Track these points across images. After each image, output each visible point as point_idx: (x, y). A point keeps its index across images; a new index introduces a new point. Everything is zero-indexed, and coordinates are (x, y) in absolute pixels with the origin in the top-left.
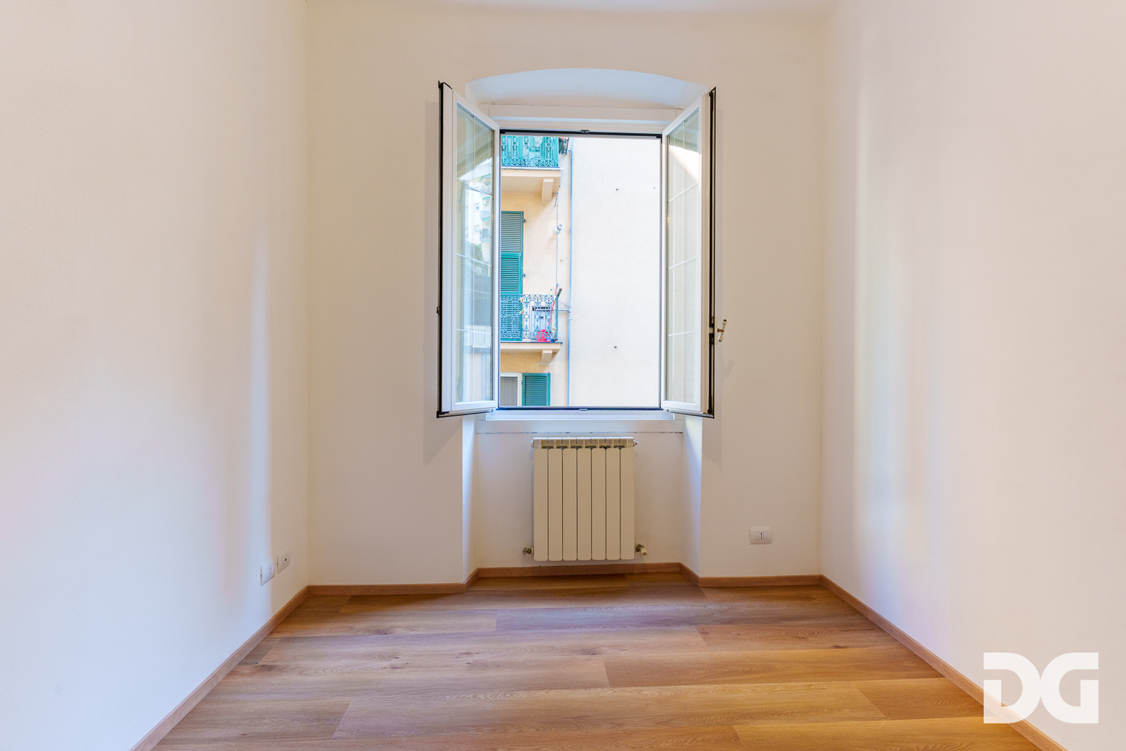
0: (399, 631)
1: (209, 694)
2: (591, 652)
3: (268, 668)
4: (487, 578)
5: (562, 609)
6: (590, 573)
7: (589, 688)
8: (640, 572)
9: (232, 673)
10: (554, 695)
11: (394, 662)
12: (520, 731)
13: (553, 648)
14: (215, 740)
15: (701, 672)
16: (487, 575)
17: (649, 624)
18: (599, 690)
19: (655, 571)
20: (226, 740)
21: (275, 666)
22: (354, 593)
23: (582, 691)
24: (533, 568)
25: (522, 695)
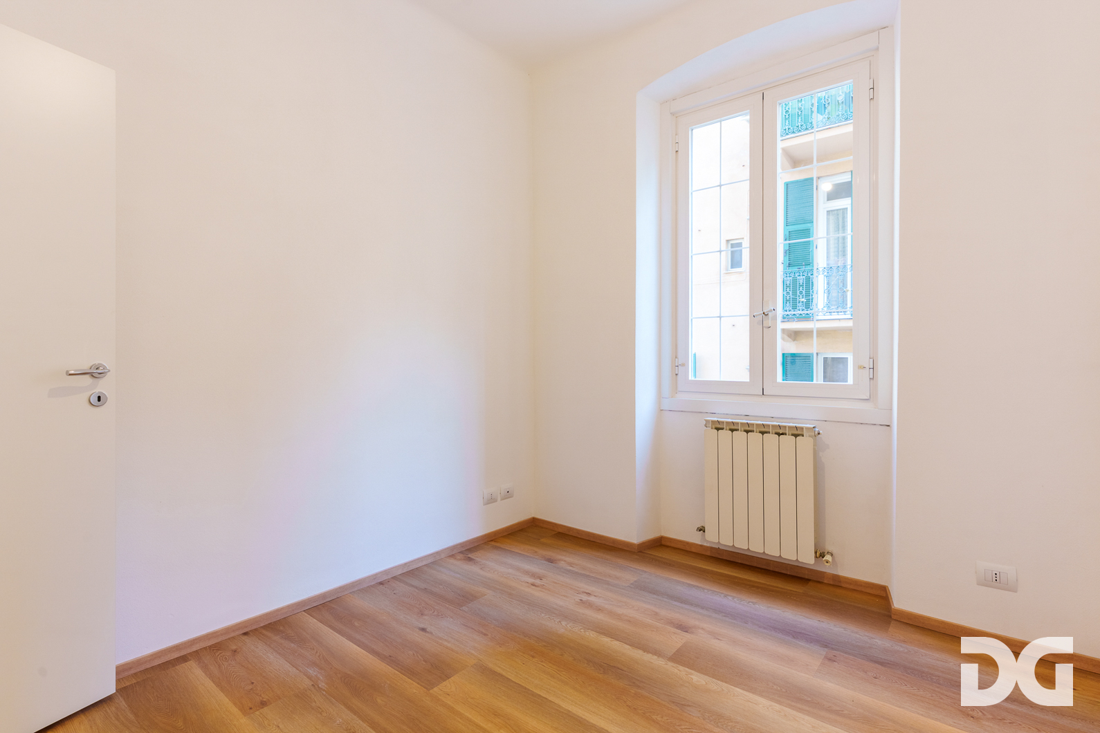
0: (562, 564)
1: (433, 563)
2: (684, 628)
3: (470, 559)
4: (668, 547)
5: (704, 589)
6: (771, 569)
7: (648, 652)
8: (831, 583)
9: (452, 556)
10: (616, 645)
11: (538, 582)
12: (562, 655)
13: (656, 614)
14: (413, 586)
15: (775, 687)
16: (668, 544)
17: (775, 629)
18: (656, 657)
19: (851, 587)
20: (416, 588)
21: (474, 559)
22: (560, 530)
23: (640, 652)
24: (712, 548)
25: (592, 635)
